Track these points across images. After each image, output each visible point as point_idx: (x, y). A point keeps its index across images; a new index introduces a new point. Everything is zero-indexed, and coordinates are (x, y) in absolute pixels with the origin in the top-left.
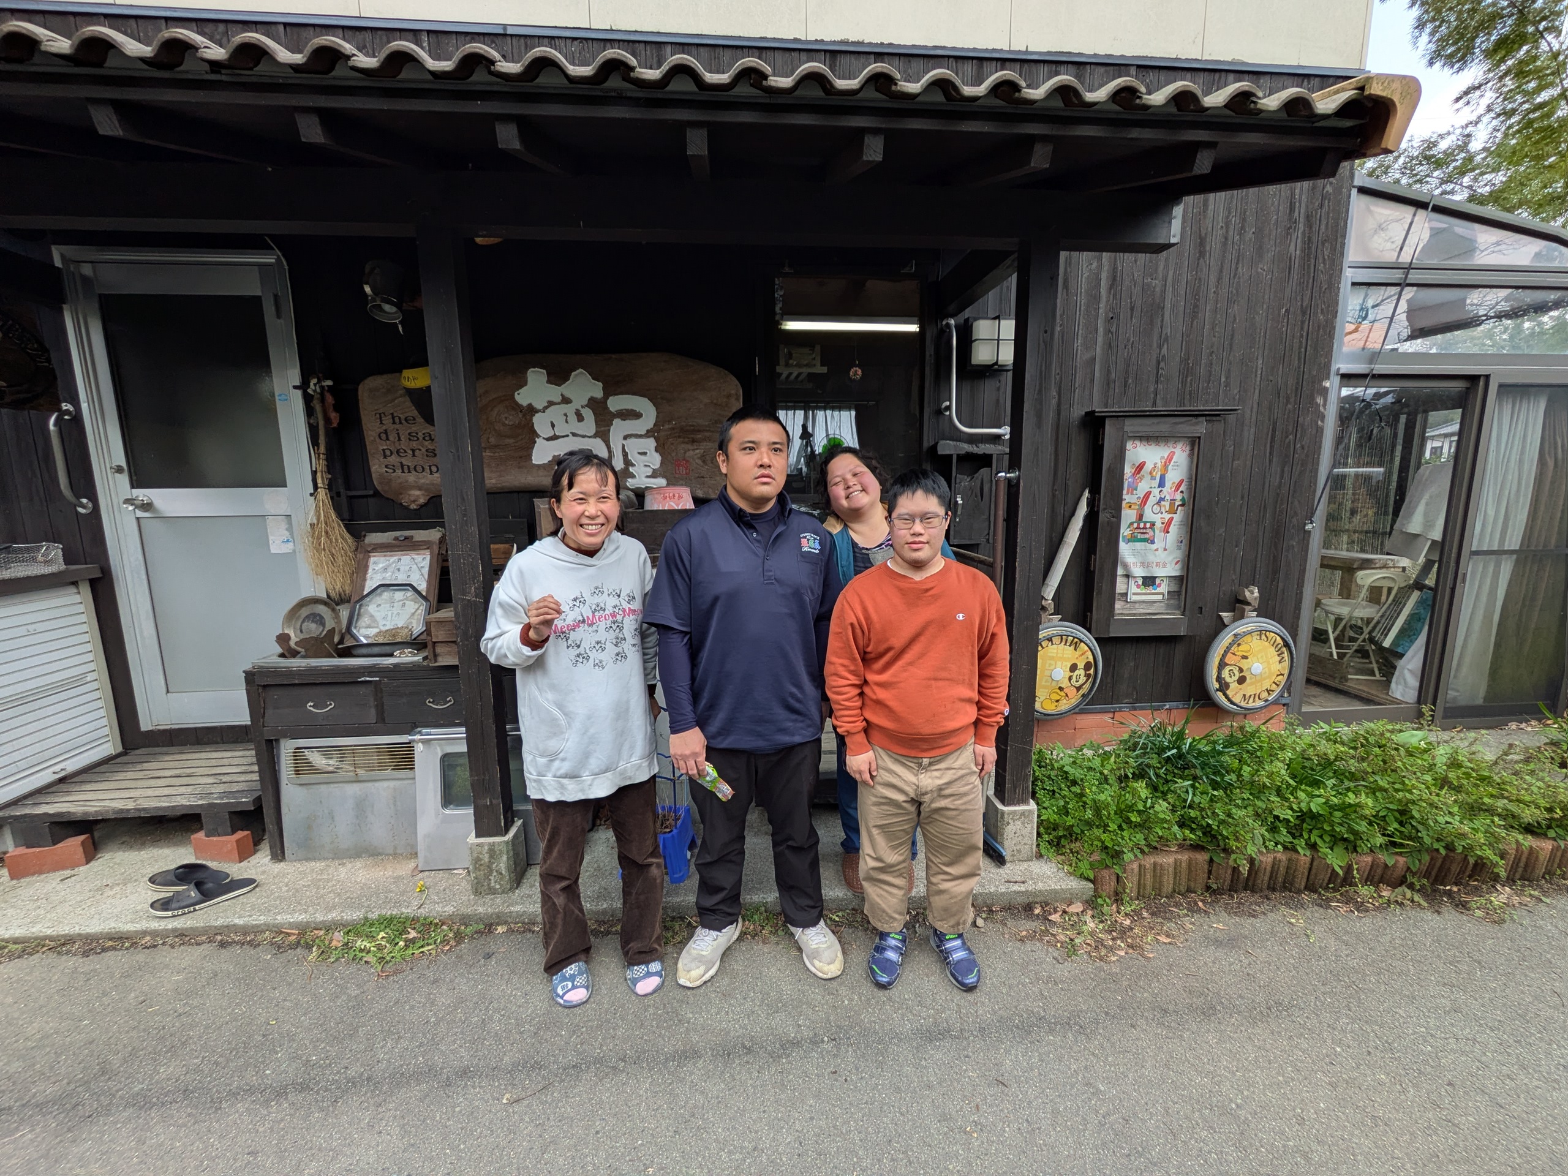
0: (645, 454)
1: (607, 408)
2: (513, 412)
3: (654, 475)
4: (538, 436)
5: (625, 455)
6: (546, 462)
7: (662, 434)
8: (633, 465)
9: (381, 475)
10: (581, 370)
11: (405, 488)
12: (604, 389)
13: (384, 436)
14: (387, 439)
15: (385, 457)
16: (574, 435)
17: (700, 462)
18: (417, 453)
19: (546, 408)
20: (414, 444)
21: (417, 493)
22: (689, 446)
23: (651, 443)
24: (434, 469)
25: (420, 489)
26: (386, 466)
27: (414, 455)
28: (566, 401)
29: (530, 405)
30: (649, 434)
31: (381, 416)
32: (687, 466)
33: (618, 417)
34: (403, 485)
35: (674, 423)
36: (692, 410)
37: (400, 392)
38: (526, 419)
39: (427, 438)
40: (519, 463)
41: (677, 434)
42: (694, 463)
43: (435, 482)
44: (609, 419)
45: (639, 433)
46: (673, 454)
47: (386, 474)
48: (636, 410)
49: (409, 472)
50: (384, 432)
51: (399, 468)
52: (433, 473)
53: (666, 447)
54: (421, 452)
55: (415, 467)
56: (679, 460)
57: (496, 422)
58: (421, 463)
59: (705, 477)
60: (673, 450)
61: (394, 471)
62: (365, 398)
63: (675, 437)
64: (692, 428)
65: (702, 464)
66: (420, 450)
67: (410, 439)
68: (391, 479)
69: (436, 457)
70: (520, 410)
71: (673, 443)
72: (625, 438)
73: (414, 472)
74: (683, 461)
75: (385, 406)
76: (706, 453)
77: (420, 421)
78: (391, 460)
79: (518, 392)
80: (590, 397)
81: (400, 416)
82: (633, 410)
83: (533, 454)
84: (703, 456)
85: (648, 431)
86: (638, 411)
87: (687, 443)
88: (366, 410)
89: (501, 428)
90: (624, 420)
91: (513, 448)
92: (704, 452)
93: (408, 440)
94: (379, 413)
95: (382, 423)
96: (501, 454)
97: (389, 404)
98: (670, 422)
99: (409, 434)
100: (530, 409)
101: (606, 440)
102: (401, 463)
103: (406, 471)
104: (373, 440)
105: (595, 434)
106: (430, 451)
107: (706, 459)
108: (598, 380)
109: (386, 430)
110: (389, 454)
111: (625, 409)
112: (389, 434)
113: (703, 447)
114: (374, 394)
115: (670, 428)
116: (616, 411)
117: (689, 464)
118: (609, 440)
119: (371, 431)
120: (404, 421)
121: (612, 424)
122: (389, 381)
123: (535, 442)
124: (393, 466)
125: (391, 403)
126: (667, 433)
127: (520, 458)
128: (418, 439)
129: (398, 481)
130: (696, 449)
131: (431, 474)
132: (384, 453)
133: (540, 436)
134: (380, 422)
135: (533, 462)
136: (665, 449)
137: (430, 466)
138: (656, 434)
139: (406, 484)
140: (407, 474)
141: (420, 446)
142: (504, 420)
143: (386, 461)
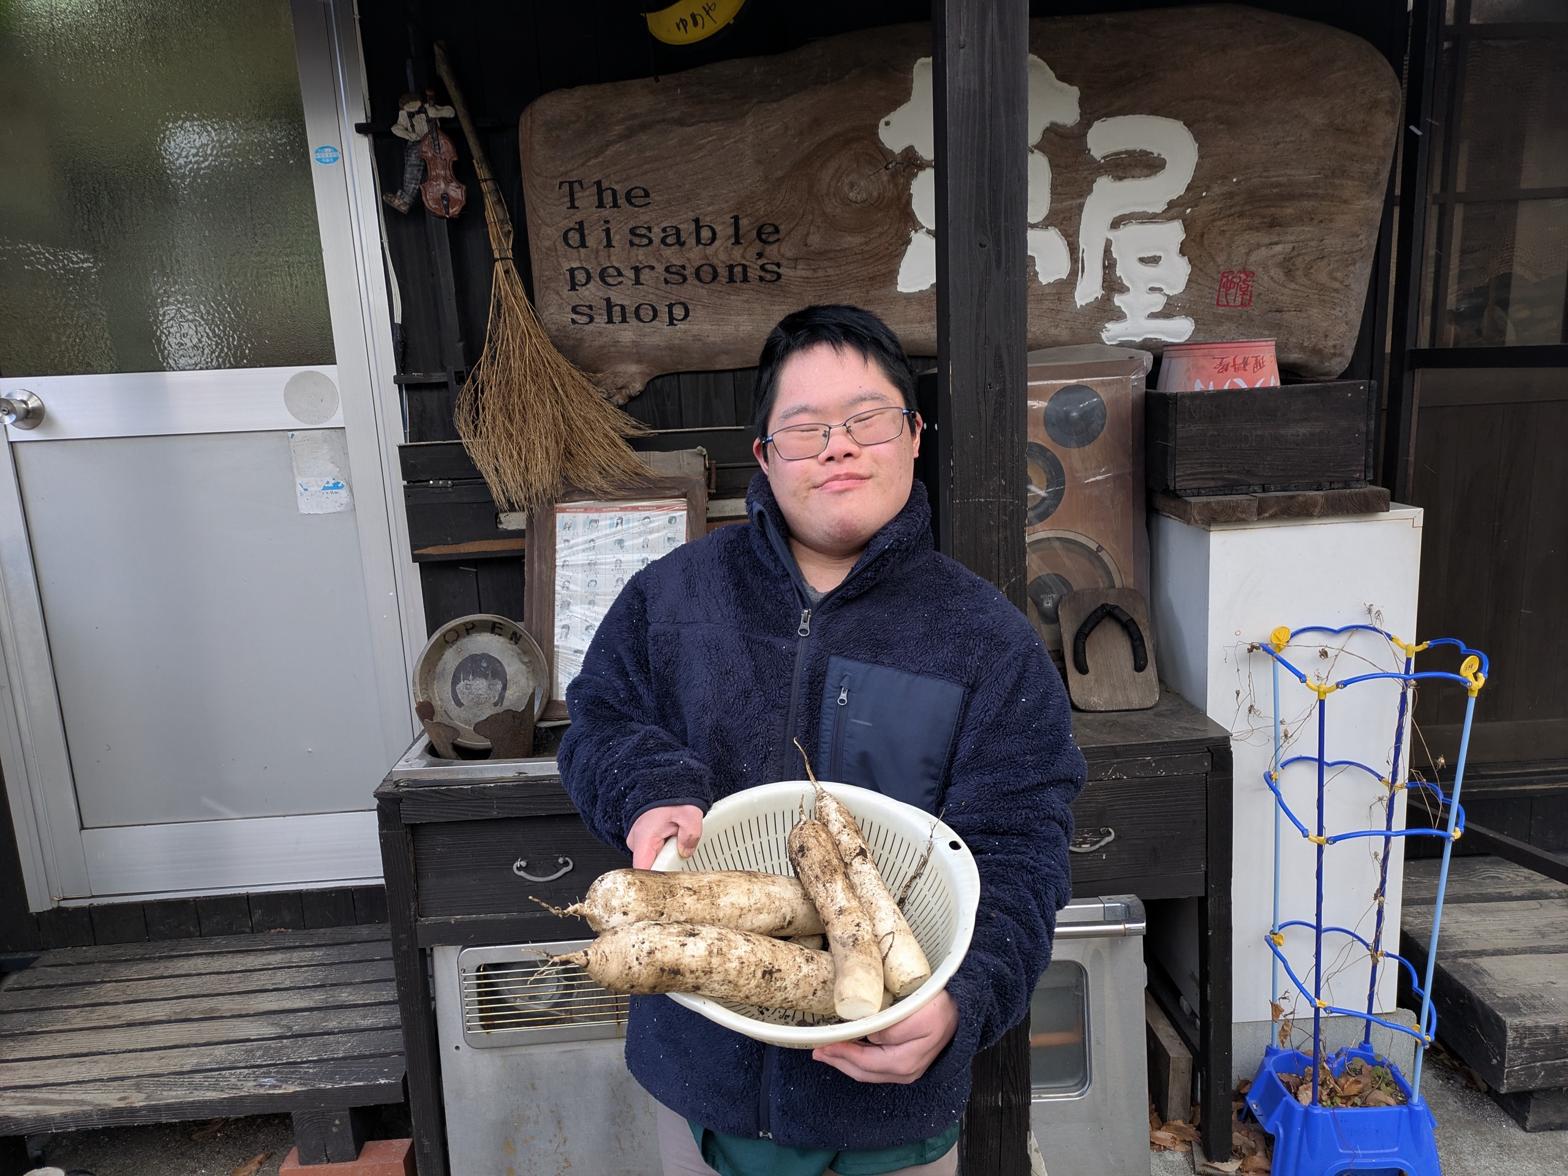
0: (1154, 260)
1: (1084, 150)
2: (869, 171)
3: (1166, 313)
4: (917, 225)
5: (1109, 265)
7: (1204, 208)
8: (1123, 289)
9: (561, 328)
10: (1032, 58)
11: (607, 356)
12: (1082, 103)
13: (575, 238)
14: (583, 244)
15: (573, 288)
17: (1278, 274)
18: (646, 275)
20: (641, 256)
21: (633, 368)
22: (1254, 237)
23: (1174, 232)
24: (678, 312)
25: (639, 362)
26: (574, 310)
27: (638, 282)
29: (910, 151)
30: (1173, 209)
31: (572, 188)
32: (1248, 286)
33: (1107, 173)
34: (605, 351)
35: (1235, 180)
36: (1282, 146)
37: (618, 129)
38: (896, 185)
39: (669, 241)
40: (867, 292)
41: (1238, 209)
42: (1266, 278)
43: (677, 342)
44: (1085, 178)
45: (1150, 210)
46: (1221, 259)
47: (573, 326)
48: (1152, 153)
49: (624, 320)
50: (577, 227)
51: (601, 311)
52: (675, 322)
53: (1206, 243)
54: (653, 274)
55: (638, 309)
56: (1231, 272)
57: (828, 194)
58: (652, 298)
59: (1285, 309)
60: (1222, 249)
61: (592, 320)
62: (537, 147)
63: (1232, 215)
64: (1275, 190)
65: (1284, 278)
66: (652, 268)
67: (632, 244)
68: (581, 339)
69: (685, 286)
70: (885, 165)
71: (1223, 231)
72: (1116, 223)
73: (633, 321)
74: (1240, 272)
75: (583, 164)
76: (1295, 253)
77: (660, 198)
78: (587, 293)
79: (886, 119)
80: (1048, 125)
81: (615, 187)
82: (1145, 154)
83: (901, 270)
84: (1288, 261)
85: (1171, 204)
86: (1156, 155)
87: (1257, 229)
88: (538, 175)
89: (838, 210)
90: (1121, 179)
91: (860, 257)
92: (1293, 249)
93: (628, 245)
94: (569, 182)
95: (573, 206)
96: (831, 271)
97: (589, 160)
98: (1227, 178)
99: (632, 231)
100: (910, 159)
101: (1070, 232)
102: (608, 300)
103: (617, 318)
104: (548, 249)
105: (1046, 218)
106: (673, 269)
107: (1293, 268)
108: (1071, 83)
109: (581, 224)
110: (584, 281)
111: (1126, 152)
112: (586, 232)
113: (1293, 238)
114: (558, 136)
115: (1224, 194)
116: (1104, 158)
117: (1253, 281)
118: (1077, 232)
119: (547, 225)
120: (624, 200)
121: (1090, 191)
122: (590, 103)
123: (908, 241)
124: (590, 307)
125: (596, 156)
126: (1214, 206)
127: (871, 279)
128: (651, 241)
129: (596, 343)
130: (1277, 243)
131: (671, 323)
132: (572, 277)
133: (923, 227)
134: (569, 205)
135: (899, 289)
136: (1203, 246)
137: (670, 307)
138: (1188, 211)
139: (613, 349)
140: (617, 326)
141: (654, 260)
142: (846, 189)
143: (574, 298)
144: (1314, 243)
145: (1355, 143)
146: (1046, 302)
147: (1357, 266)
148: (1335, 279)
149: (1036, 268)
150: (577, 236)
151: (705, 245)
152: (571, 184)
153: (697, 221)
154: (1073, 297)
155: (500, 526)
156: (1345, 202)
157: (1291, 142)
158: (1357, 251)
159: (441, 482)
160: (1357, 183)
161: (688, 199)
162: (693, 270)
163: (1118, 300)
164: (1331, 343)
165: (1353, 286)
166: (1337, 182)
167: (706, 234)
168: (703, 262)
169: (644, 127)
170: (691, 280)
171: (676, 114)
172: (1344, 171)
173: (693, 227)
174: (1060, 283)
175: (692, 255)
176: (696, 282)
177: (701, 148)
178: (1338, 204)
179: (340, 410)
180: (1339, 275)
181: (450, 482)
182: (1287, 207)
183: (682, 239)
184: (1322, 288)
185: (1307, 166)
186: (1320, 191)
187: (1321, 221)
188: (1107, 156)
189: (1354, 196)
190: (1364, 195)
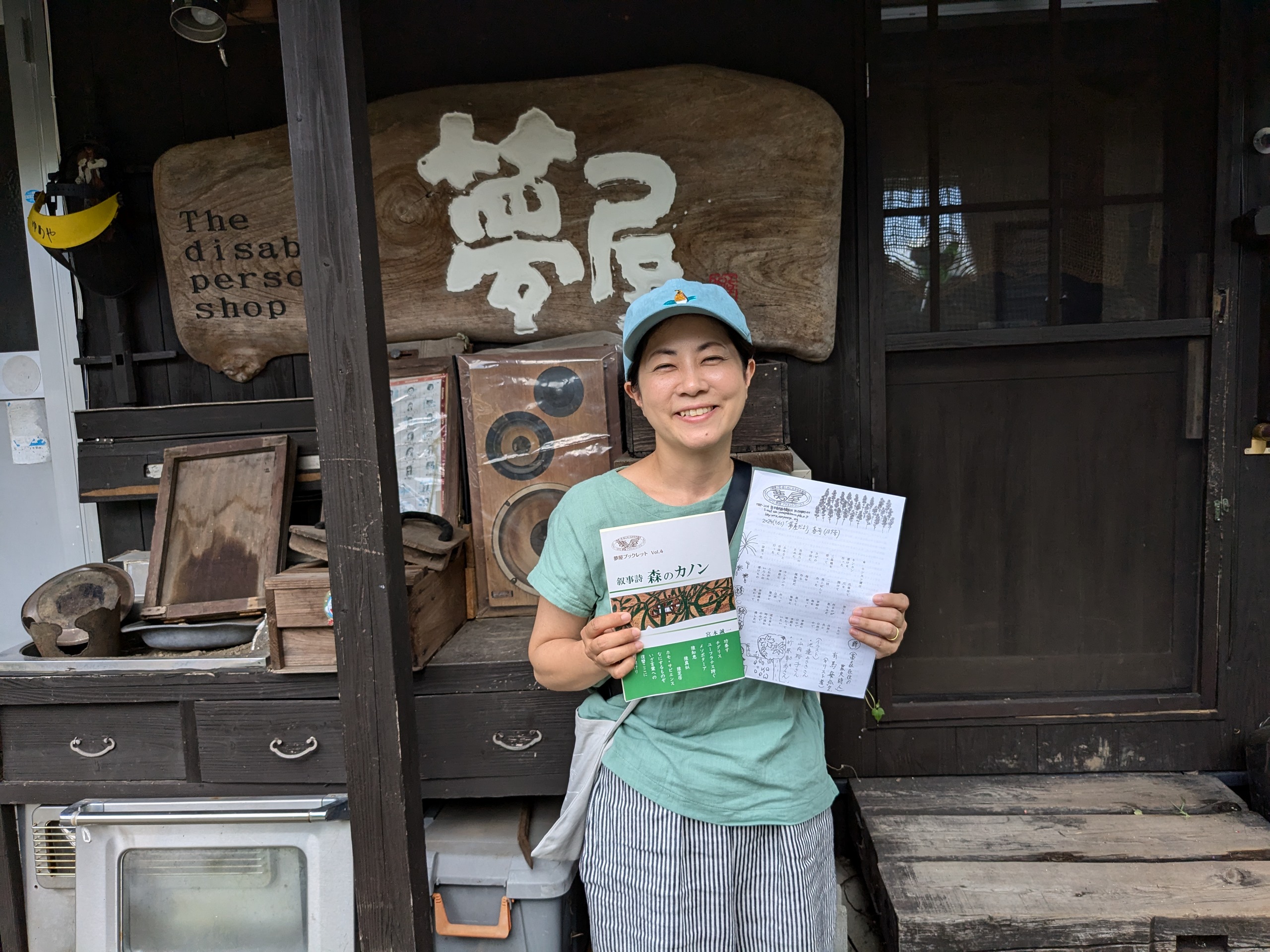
0: (653, 265)
1: (582, 179)
2: (413, 198)
4: (457, 240)
5: (616, 269)
6: (470, 287)
7: (687, 224)
8: (630, 289)
9: (190, 322)
10: (535, 110)
11: (227, 343)
12: (577, 143)
13: (194, 253)
14: (200, 258)
15: (196, 291)
16: (521, 235)
17: (757, 275)
18: (250, 280)
19: (472, 186)
20: (245, 265)
21: (250, 352)
22: (733, 246)
23: (665, 244)
24: (277, 308)
25: (254, 346)
26: (198, 307)
27: (244, 285)
28: (508, 170)
29: (444, 183)
30: (662, 226)
31: (189, 217)
32: (733, 285)
33: (604, 197)
34: (225, 338)
35: (709, 201)
36: (745, 173)
37: (222, 172)
38: (436, 209)
39: (266, 254)
40: (423, 291)
41: (716, 224)
42: (747, 279)
43: (278, 331)
44: (587, 202)
45: (643, 226)
46: (707, 264)
47: (198, 320)
48: (638, 182)
49: (236, 315)
50: (195, 245)
51: (218, 308)
52: (276, 316)
53: (693, 251)
54: (255, 279)
55: (246, 306)
56: (718, 275)
57: (383, 217)
58: (256, 298)
59: (767, 304)
60: (707, 256)
61: (212, 315)
62: (164, 187)
63: (711, 229)
64: (745, 209)
65: (762, 279)
66: (254, 275)
67: (237, 257)
68: (205, 330)
69: (281, 288)
70: (425, 193)
71: (706, 242)
72: (617, 237)
73: (243, 316)
74: (724, 274)
75: (196, 199)
76: (769, 259)
77: (255, 222)
78: (207, 294)
79: (423, 159)
80: (552, 161)
81: (221, 215)
82: (632, 182)
83: (448, 274)
84: (764, 264)
85: (660, 221)
86: (641, 183)
87: (733, 240)
88: (165, 207)
89: (393, 228)
90: (616, 202)
91: (414, 264)
92: (767, 255)
93: (235, 258)
94: (187, 212)
95: (191, 230)
96: (393, 276)
97: (202, 194)
98: (703, 200)
99: (237, 247)
100: (444, 189)
101: (580, 244)
102: (223, 300)
103: (231, 314)
104: (175, 262)
105: (560, 233)
106: (271, 276)
107: (769, 270)
108: (568, 128)
109: (197, 242)
110: (203, 285)
111: (617, 181)
112: (202, 248)
113: (764, 247)
114: (179, 179)
115: (701, 212)
116: (600, 186)
117: (737, 281)
118: (586, 244)
119: (174, 244)
120: (229, 224)
121: (592, 212)
122: (203, 154)
123: (451, 252)
124: (210, 305)
125: (206, 193)
126: (695, 222)
127: (426, 281)
128: (251, 255)
129: (217, 333)
130: (752, 251)
131: (272, 317)
132: (195, 282)
133: (461, 241)
134: (188, 229)
135: (449, 289)
136: (691, 254)
137: (271, 304)
138: (675, 226)
139: (231, 337)
140: (232, 319)
141: (255, 269)
142: (397, 212)
143: (198, 298)
144: (783, 250)
145: (807, 170)
146: (569, 299)
147: (823, 268)
148: (806, 279)
149: (557, 272)
150: (196, 252)
151: (293, 256)
152: (188, 213)
153: (285, 239)
154: (590, 295)
155: (148, 475)
156: (805, 217)
157: (752, 170)
158: (822, 256)
159: (105, 440)
160: (813, 202)
161: (278, 223)
162: (286, 276)
163: (627, 297)
164: (811, 331)
165: (822, 285)
166: (796, 201)
167: (292, 248)
168: (293, 269)
169: (240, 170)
170: (285, 284)
171: (264, 160)
172: (801, 192)
173: (282, 243)
174: (577, 284)
175: (284, 265)
176: (289, 285)
177: (283, 184)
178: (799, 219)
179: (41, 385)
180: (808, 275)
181: (112, 440)
182: (756, 222)
183: (275, 253)
184: (796, 286)
185: (769, 189)
186: (782, 209)
187: (787, 233)
188: (603, 184)
189: (812, 212)
190: (820, 211)
